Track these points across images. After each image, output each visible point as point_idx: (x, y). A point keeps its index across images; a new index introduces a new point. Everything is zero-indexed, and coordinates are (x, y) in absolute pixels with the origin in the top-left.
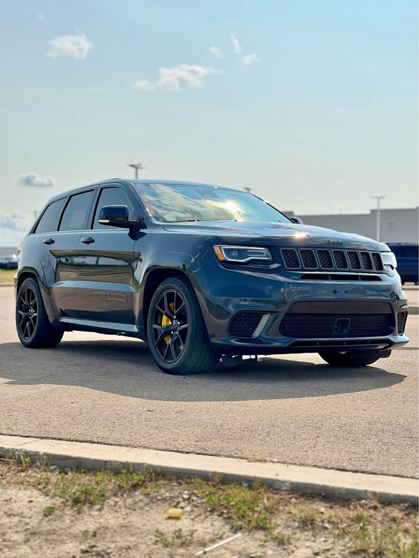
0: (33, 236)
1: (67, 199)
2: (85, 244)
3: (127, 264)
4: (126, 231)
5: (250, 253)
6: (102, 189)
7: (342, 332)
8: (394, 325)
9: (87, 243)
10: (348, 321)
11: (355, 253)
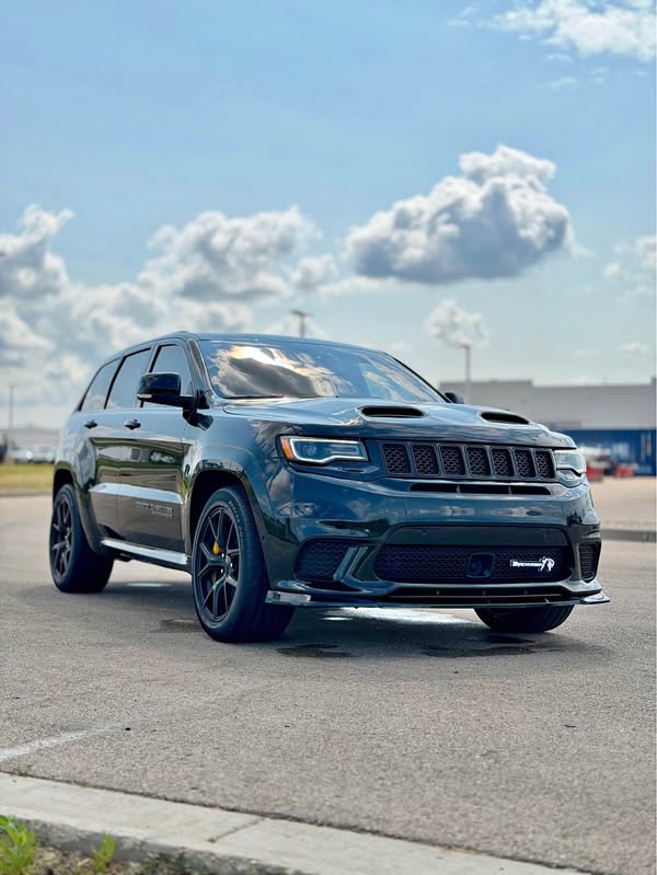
0: (79, 414)
1: (119, 362)
2: (128, 429)
3: (174, 461)
4: (179, 411)
5: (335, 449)
6: (160, 348)
7: (481, 574)
8: (573, 565)
9: (132, 427)
10: (491, 557)
11: (506, 450)
